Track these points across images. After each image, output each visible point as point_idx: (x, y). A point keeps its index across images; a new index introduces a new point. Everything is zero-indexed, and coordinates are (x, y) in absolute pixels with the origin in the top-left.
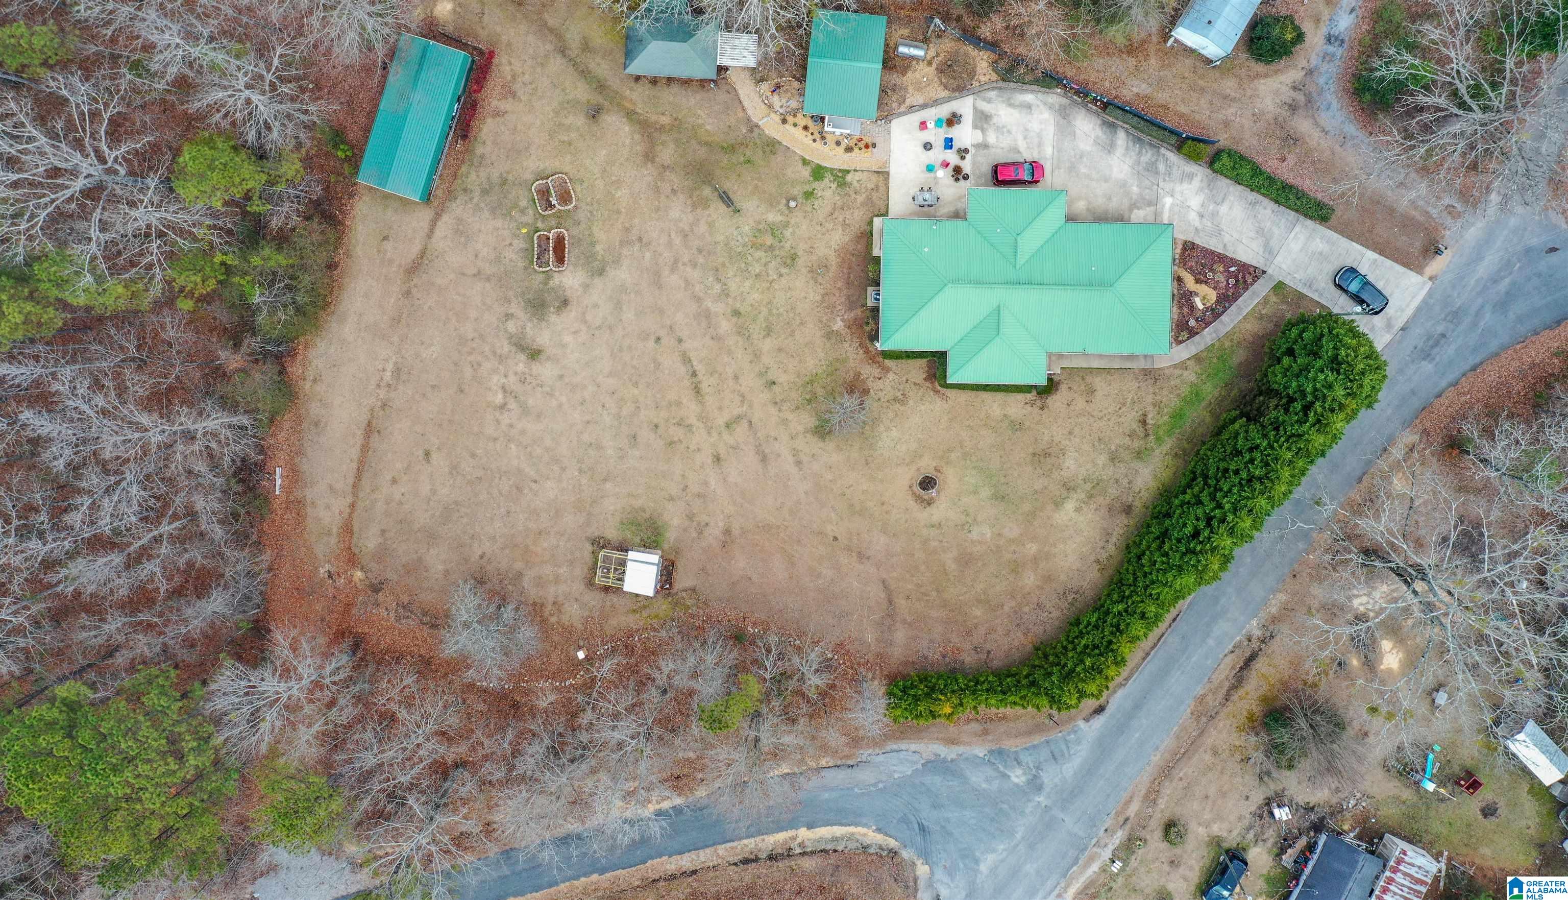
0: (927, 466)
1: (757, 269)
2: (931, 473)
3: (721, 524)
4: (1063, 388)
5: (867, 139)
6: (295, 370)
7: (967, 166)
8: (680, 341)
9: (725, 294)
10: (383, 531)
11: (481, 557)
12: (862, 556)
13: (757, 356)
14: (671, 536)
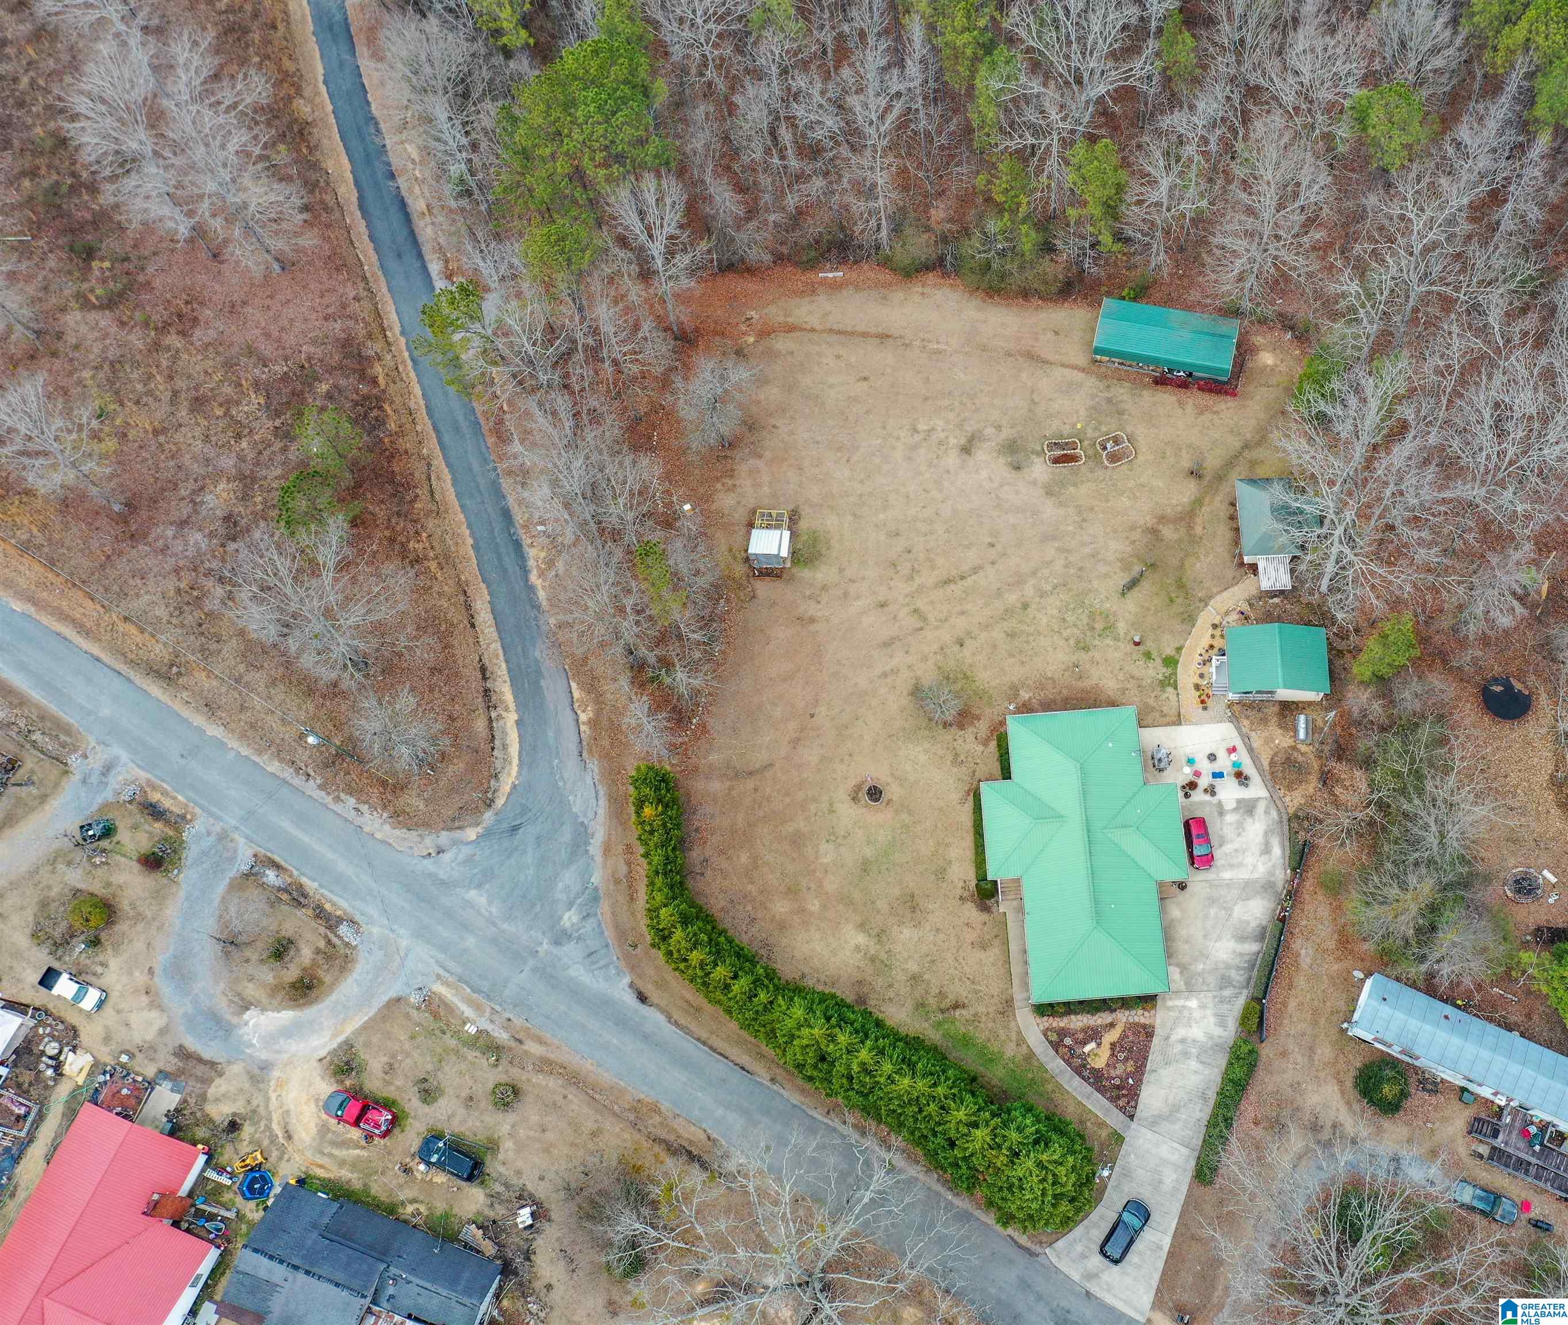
0: (893, 791)
1: (1070, 618)
2: (885, 797)
3: (819, 614)
4: (984, 917)
5: (1209, 703)
6: (931, 277)
7: (1198, 796)
8: (993, 563)
9: (1043, 594)
10: (792, 353)
11: (774, 426)
12: (795, 742)
13: (986, 627)
14: (805, 573)
